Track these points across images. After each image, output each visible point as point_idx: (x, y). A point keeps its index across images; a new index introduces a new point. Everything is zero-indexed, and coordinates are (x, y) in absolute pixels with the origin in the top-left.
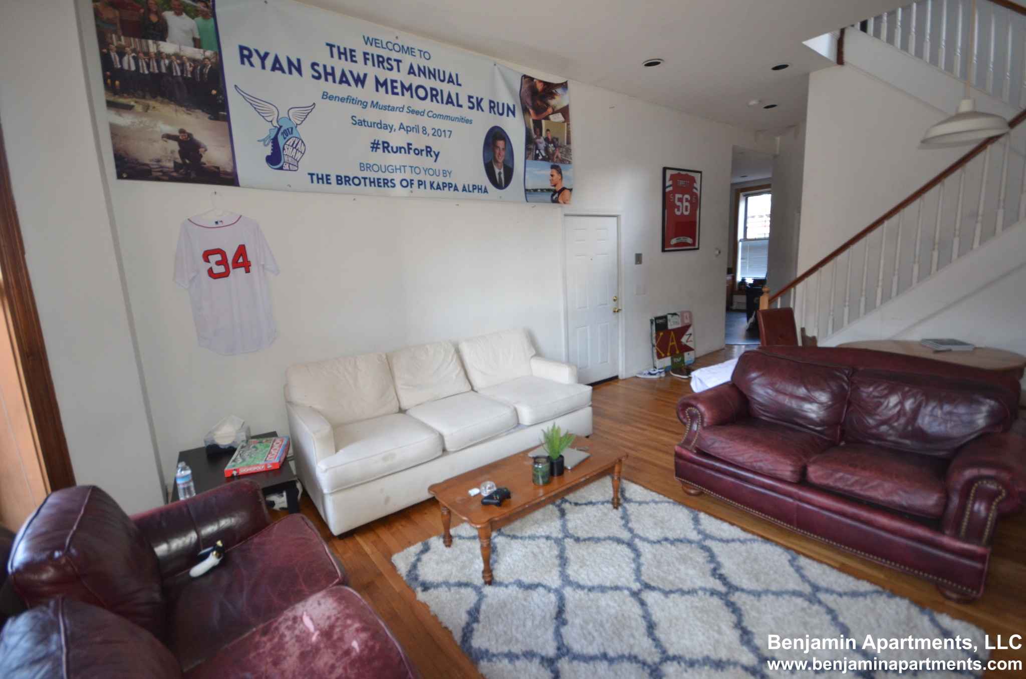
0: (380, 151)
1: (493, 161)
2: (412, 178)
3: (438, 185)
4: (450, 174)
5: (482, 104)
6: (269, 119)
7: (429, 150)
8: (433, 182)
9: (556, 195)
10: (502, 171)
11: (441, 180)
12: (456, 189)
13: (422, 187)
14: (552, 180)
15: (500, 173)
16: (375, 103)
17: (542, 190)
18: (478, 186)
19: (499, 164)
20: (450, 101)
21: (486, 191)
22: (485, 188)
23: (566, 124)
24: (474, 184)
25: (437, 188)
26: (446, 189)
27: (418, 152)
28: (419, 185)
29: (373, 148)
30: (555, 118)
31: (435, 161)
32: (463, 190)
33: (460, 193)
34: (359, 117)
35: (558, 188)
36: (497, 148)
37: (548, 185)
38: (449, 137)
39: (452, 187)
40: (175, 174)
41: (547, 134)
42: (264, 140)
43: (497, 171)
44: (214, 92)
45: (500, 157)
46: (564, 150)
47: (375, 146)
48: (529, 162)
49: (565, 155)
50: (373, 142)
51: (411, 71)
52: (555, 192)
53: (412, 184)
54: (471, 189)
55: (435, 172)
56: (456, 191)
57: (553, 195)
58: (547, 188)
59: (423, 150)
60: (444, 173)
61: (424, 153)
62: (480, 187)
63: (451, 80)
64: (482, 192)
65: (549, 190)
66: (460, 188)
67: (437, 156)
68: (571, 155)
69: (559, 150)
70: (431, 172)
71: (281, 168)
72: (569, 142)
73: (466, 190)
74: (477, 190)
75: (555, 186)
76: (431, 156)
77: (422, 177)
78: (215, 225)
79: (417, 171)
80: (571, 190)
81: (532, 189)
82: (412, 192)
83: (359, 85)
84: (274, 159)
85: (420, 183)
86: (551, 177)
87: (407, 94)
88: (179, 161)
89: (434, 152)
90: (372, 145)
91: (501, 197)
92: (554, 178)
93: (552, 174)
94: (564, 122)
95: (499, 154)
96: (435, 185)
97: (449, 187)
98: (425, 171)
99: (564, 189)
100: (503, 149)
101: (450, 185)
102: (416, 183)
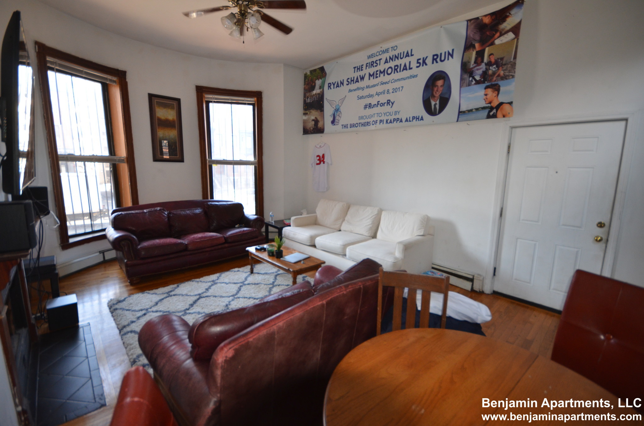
0: (367, 109)
1: (431, 97)
2: (377, 120)
3: (391, 120)
4: (399, 113)
5: (426, 61)
6: (333, 107)
7: (389, 102)
8: (388, 119)
9: (494, 111)
10: (438, 102)
11: (392, 118)
12: (401, 121)
13: (382, 123)
14: (487, 99)
15: (435, 105)
16: (368, 86)
17: (477, 109)
18: (417, 117)
19: (436, 98)
20: (405, 68)
21: (422, 119)
22: (422, 117)
23: (516, 39)
24: (413, 116)
25: (390, 123)
26: (395, 122)
27: (383, 105)
28: (380, 122)
29: (364, 108)
30: (501, 41)
31: (391, 107)
32: (406, 121)
33: (404, 123)
34: (361, 95)
35: (495, 104)
36: (436, 87)
37: (483, 104)
38: (401, 91)
39: (398, 120)
40: (312, 132)
41: (490, 58)
42: (331, 115)
43: (433, 103)
44: (321, 102)
45: (437, 93)
46: (509, 65)
47: (365, 107)
48: (464, 89)
49: (509, 71)
50: (365, 105)
51: (386, 62)
52: (492, 108)
53: (376, 122)
54: (411, 119)
55: (390, 113)
56: (401, 123)
57: (490, 112)
58: (482, 106)
59: (385, 103)
60: (395, 113)
61: (386, 104)
62: (418, 117)
63: (407, 55)
64: (419, 120)
65: (484, 108)
66: (404, 120)
67: (393, 104)
68: (515, 68)
69: (502, 68)
70: (388, 114)
71: (335, 125)
72: (515, 58)
73: (407, 121)
74: (415, 119)
75: (490, 103)
76: (390, 105)
77: (382, 118)
78: (319, 147)
79: (380, 115)
80: (511, 103)
81: (467, 110)
82: (376, 127)
83: (362, 80)
84: (333, 122)
85: (381, 121)
86: (485, 96)
87: (382, 75)
88: (314, 127)
89: (392, 102)
90: (364, 107)
91: (433, 121)
92: (488, 97)
93: (486, 93)
94: (514, 39)
95: (437, 91)
96: (389, 121)
97: (397, 121)
98: (385, 114)
99: (501, 104)
100: (441, 86)
101: (397, 120)
102: (378, 122)
